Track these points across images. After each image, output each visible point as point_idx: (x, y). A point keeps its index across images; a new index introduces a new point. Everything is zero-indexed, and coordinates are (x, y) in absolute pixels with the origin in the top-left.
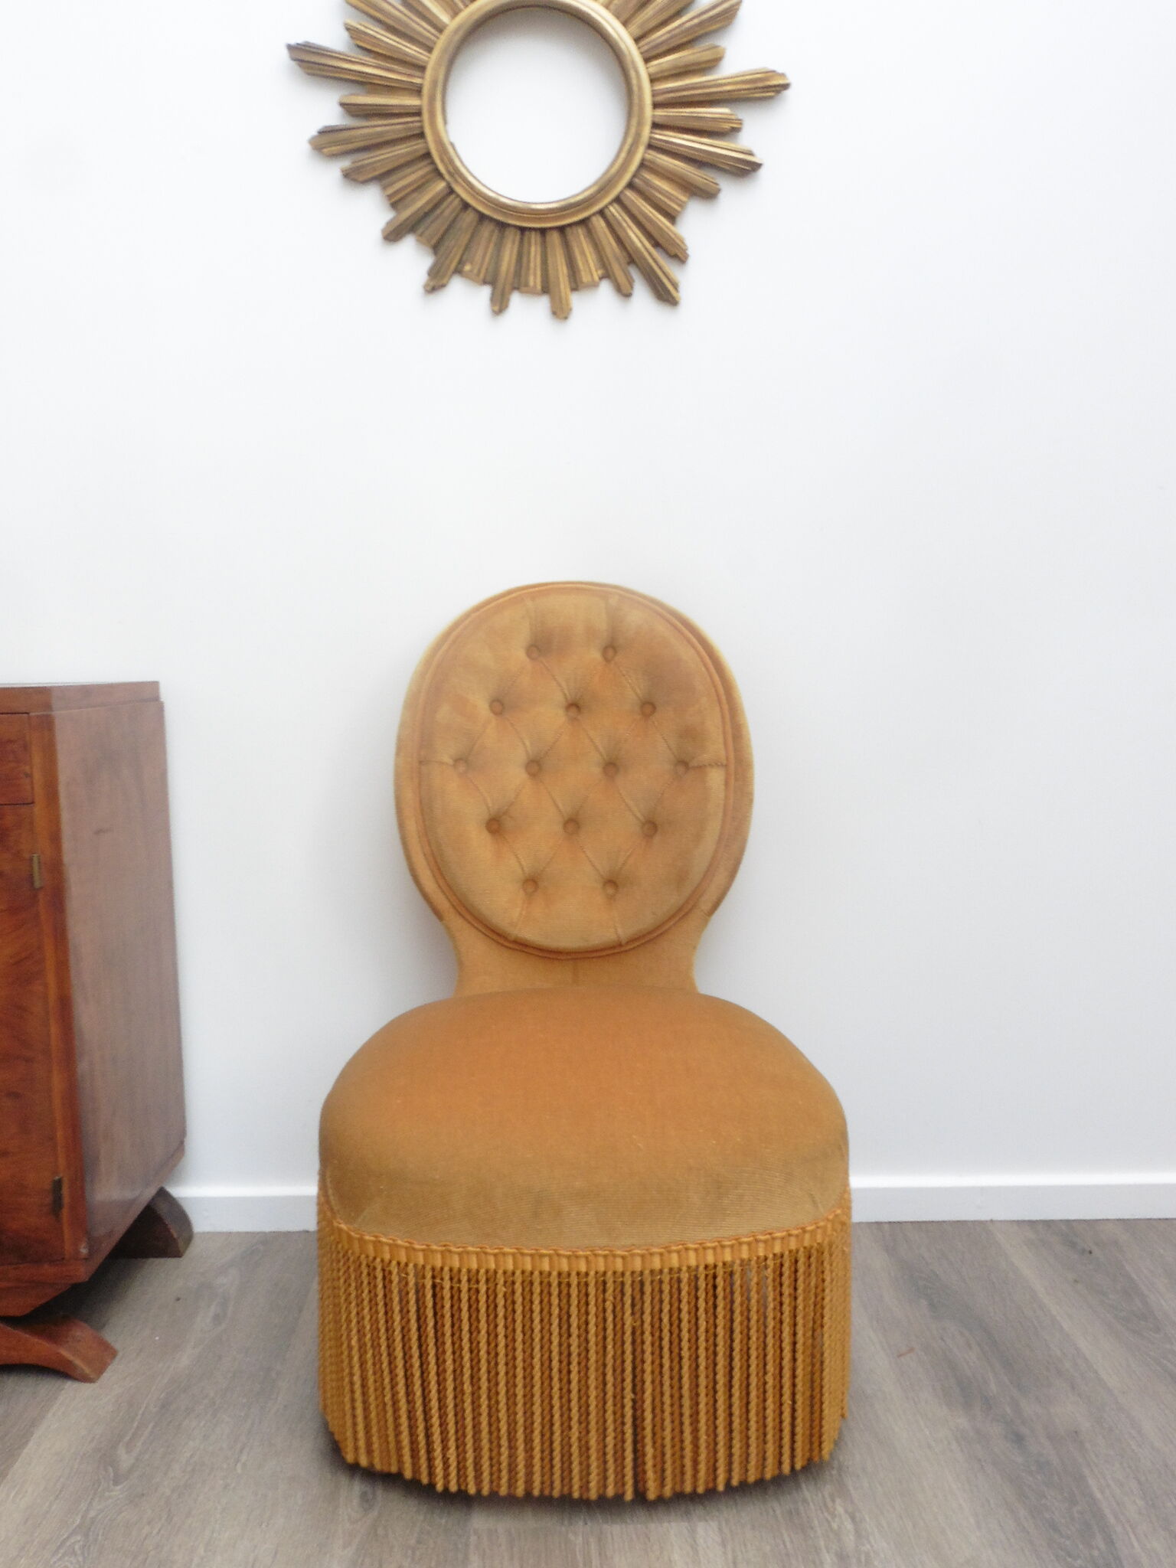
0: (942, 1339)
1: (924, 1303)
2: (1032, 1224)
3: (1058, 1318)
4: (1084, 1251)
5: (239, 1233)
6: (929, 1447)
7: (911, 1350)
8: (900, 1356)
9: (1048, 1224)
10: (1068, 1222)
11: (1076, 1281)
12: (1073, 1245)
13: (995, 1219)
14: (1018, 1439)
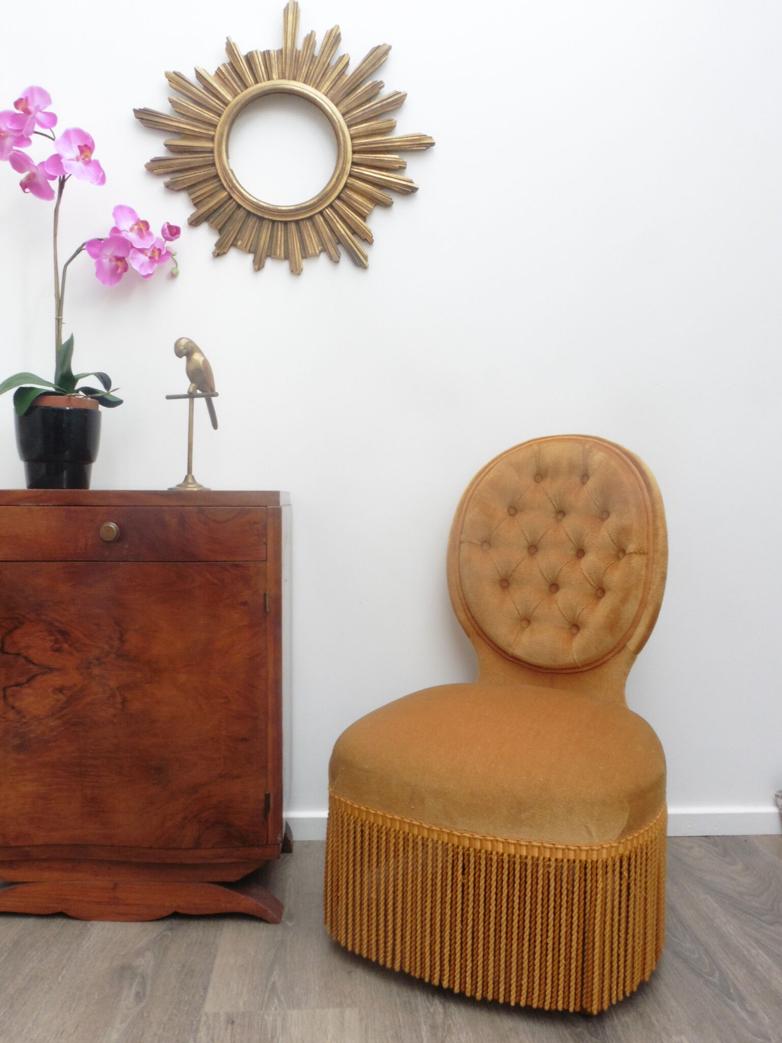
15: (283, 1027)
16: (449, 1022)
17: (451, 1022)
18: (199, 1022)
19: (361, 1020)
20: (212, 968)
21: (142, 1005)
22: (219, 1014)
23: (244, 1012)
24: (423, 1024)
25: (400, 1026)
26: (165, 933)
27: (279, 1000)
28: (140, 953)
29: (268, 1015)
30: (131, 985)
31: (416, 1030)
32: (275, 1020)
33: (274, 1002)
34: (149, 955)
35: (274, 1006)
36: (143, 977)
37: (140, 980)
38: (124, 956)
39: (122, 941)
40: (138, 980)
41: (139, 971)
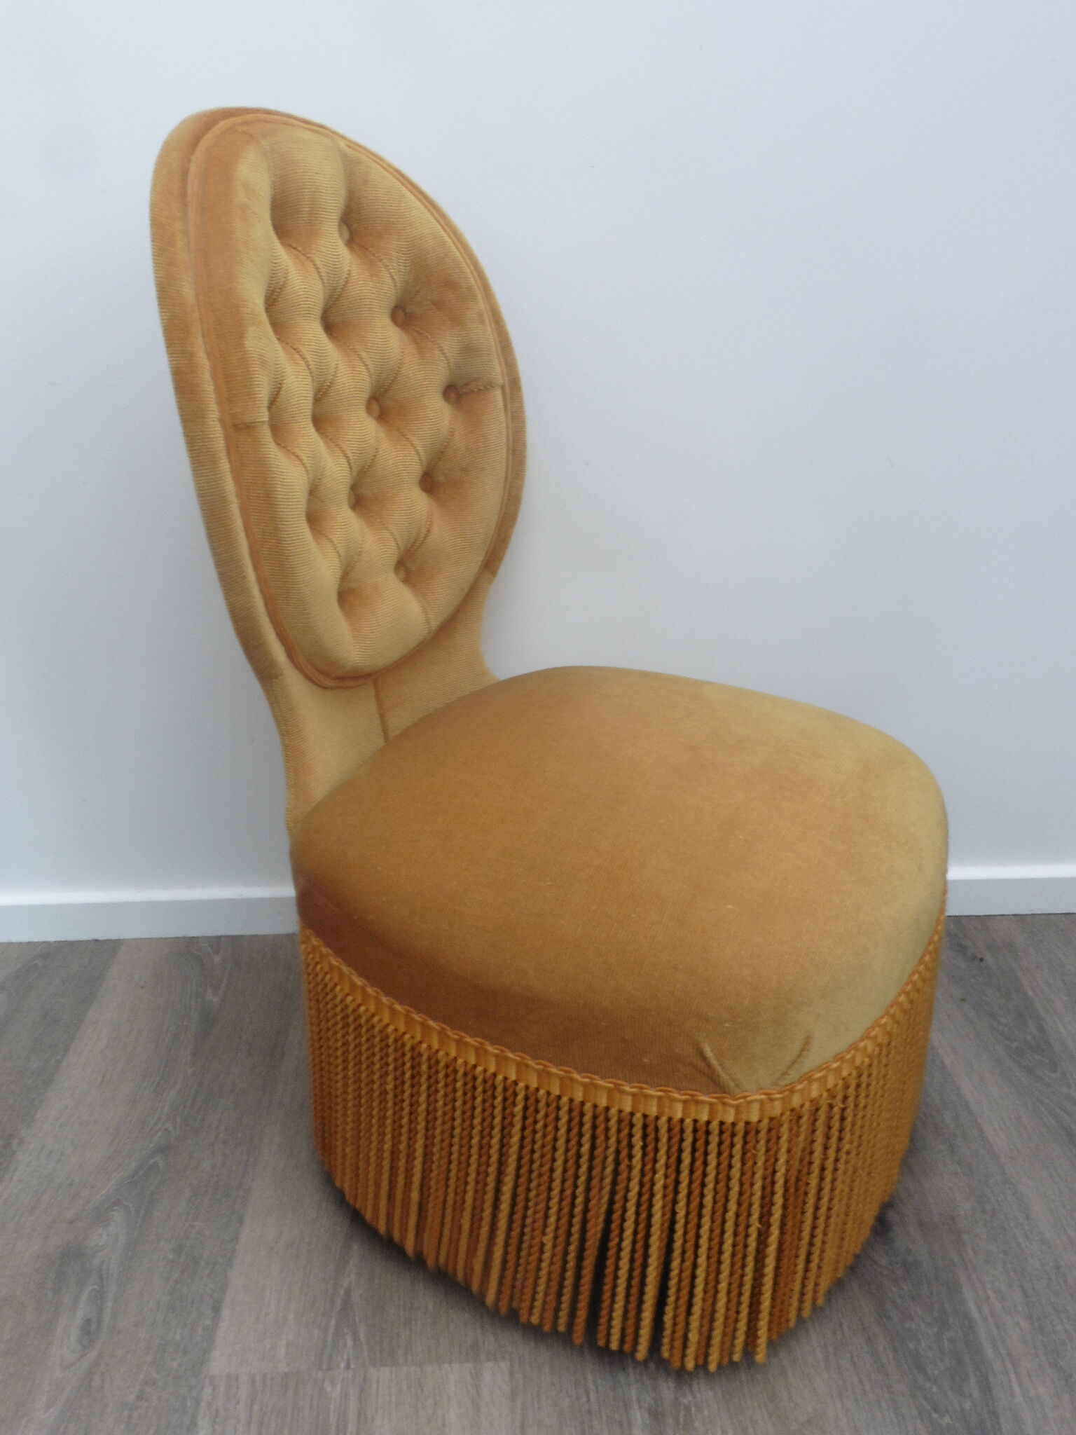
4: (974, 958)
11: (962, 999)
12: (962, 950)
15: (359, 1415)
16: (685, 1401)
17: (690, 1398)
18: (198, 1402)
19: (513, 1397)
20: (234, 1250)
21: (92, 1355)
22: (237, 1379)
23: (286, 1375)
24: (636, 1406)
25: (589, 1412)
26: (152, 1161)
27: (356, 1338)
28: (100, 1216)
29: (333, 1383)
30: (76, 1300)
31: (620, 1423)
32: (345, 1396)
33: (345, 1345)
34: (118, 1217)
35: (345, 1357)
36: (101, 1278)
37: (95, 1287)
38: (71, 1223)
39: (71, 1184)
40: (91, 1288)
41: (96, 1262)
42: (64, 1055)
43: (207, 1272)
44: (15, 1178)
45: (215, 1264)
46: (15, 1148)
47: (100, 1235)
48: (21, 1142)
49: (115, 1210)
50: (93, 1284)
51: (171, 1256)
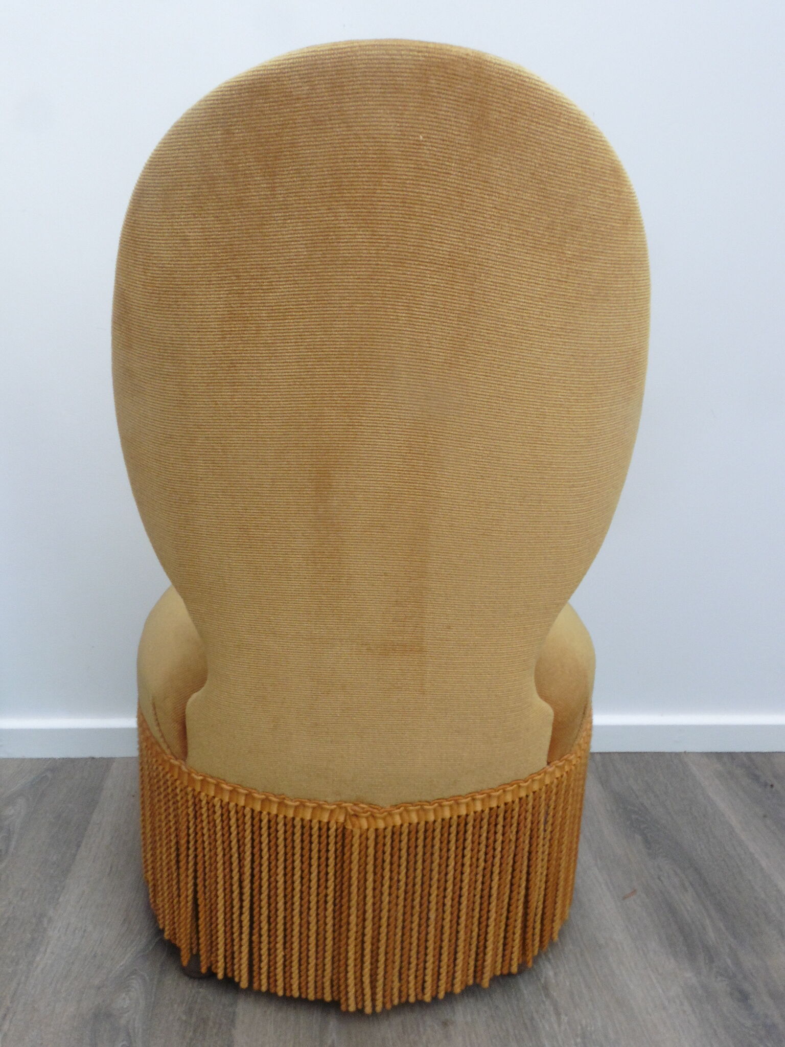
0: (659, 878)
1: (638, 837)
2: (719, 756)
3: (757, 856)
4: (766, 785)
5: (31, 760)
6: (664, 1008)
7: (634, 892)
8: (624, 898)
9: (732, 756)
10: (748, 754)
11: (765, 816)
12: (756, 778)
13: (687, 751)
14: (743, 997)
37: (124, 1043)
38: (99, 988)
39: (95, 956)
40: (121, 1044)
41: (123, 1022)
42: (77, 850)
43: (215, 1031)
44: (48, 951)
45: (220, 1025)
46: (45, 925)
47: (124, 999)
48: (50, 920)
49: (133, 979)
50: (123, 1041)
51: (184, 1018)
